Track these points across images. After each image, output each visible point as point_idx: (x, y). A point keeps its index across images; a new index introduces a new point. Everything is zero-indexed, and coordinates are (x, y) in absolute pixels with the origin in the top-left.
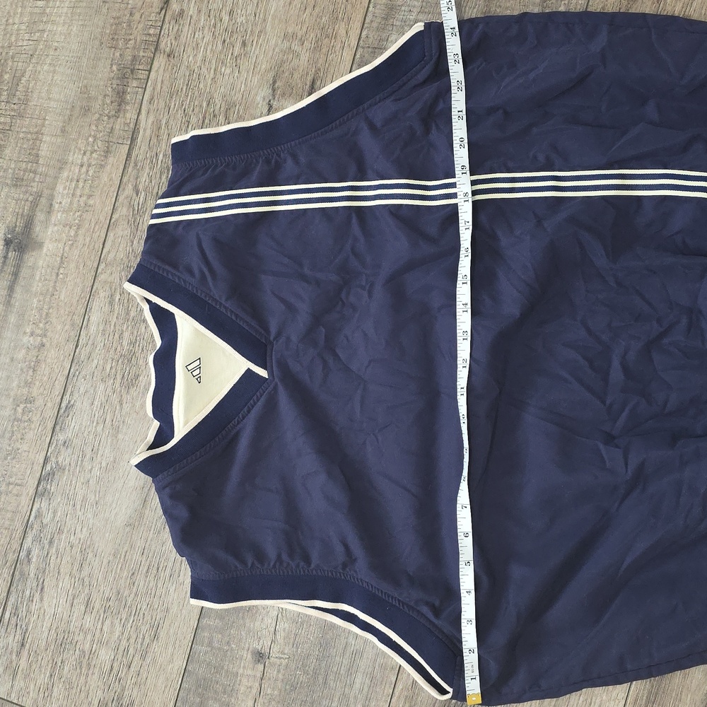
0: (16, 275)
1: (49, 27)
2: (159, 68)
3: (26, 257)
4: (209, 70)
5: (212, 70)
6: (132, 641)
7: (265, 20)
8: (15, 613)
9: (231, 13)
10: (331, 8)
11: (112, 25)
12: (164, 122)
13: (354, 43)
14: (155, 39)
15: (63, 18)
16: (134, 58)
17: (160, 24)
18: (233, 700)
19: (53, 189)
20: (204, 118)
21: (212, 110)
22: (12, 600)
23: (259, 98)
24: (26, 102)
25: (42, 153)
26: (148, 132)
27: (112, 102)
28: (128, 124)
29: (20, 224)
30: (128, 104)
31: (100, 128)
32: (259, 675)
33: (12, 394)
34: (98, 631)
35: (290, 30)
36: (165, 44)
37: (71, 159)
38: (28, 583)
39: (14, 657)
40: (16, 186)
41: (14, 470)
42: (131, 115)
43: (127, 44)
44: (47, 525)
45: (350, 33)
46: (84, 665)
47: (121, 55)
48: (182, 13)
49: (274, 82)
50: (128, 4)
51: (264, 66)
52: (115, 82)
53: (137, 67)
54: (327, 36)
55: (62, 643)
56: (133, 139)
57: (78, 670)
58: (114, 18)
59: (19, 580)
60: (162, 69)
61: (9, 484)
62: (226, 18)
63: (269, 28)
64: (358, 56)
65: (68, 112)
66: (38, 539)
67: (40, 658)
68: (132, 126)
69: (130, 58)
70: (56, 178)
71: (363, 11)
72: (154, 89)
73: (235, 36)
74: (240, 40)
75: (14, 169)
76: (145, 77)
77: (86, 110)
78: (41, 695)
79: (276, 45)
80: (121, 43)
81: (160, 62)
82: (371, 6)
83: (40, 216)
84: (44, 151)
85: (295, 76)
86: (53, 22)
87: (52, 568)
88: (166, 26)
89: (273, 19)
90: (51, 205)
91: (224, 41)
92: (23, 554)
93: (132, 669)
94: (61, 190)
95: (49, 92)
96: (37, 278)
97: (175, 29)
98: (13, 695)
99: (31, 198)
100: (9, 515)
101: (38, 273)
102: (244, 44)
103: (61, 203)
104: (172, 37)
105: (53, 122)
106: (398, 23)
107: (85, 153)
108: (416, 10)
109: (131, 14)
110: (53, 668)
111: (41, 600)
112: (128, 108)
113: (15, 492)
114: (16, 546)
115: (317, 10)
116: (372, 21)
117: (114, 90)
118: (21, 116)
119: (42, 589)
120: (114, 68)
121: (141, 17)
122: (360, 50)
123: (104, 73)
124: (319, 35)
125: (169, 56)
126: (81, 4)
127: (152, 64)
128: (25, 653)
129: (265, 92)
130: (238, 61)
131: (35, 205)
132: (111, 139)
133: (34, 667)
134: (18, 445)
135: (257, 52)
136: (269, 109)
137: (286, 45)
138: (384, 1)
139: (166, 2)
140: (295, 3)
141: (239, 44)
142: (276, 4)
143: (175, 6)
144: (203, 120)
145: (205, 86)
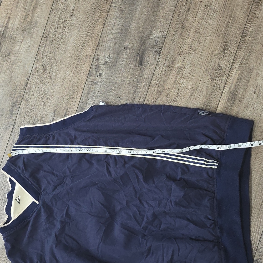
2: (23, 104)
4: (37, 106)
5: (38, 106)
7: (54, 92)
10: (73, 89)
11: (11, 90)
12: (23, 121)
13: (78, 101)
14: (23, 95)
16: (16, 101)
17: (24, 91)
20: (34, 121)
21: (37, 118)
23: (50, 116)
26: (18, 124)
27: (9, 114)
30: (13, 114)
31: (5, 121)
35: (61, 95)
36: (25, 97)
42: (14, 118)
43: (15, 96)
45: (78, 98)
47: (13, 99)
48: (31, 88)
49: (55, 111)
50: (16, 84)
51: (52, 106)
52: (10, 108)
53: (17, 103)
54: (71, 98)
56: (14, 126)
58: (12, 88)
60: (24, 105)
62: (43, 90)
63: (54, 94)
64: (79, 105)
68: (14, 121)
69: (15, 100)
71: (82, 91)
72: (21, 110)
73: (45, 96)
74: (46, 98)
76: (19, 107)
79: (56, 100)
80: (13, 95)
81: (23, 102)
82: (84, 90)
85: (61, 110)
88: (26, 92)
89: (56, 92)
91: (42, 97)
97: (28, 93)
102: (47, 98)
104: (27, 95)
106: (92, 96)
108: (97, 92)
109: (17, 87)
112: (13, 116)
115: (69, 90)
116: (84, 95)
117: (10, 110)
120: (11, 103)
121: (19, 88)
122: (80, 103)
123: (8, 105)
124: (69, 98)
125: (26, 101)
126: (3, 83)
127: (21, 103)
129: (52, 114)
130: (45, 104)
132: (8, 125)
135: (51, 102)
136: (53, 120)
137: (59, 100)
138: (88, 88)
139: (27, 84)
140: (63, 87)
141: (46, 99)
142: (57, 87)
143: (29, 86)
144: (34, 122)
145: (35, 111)
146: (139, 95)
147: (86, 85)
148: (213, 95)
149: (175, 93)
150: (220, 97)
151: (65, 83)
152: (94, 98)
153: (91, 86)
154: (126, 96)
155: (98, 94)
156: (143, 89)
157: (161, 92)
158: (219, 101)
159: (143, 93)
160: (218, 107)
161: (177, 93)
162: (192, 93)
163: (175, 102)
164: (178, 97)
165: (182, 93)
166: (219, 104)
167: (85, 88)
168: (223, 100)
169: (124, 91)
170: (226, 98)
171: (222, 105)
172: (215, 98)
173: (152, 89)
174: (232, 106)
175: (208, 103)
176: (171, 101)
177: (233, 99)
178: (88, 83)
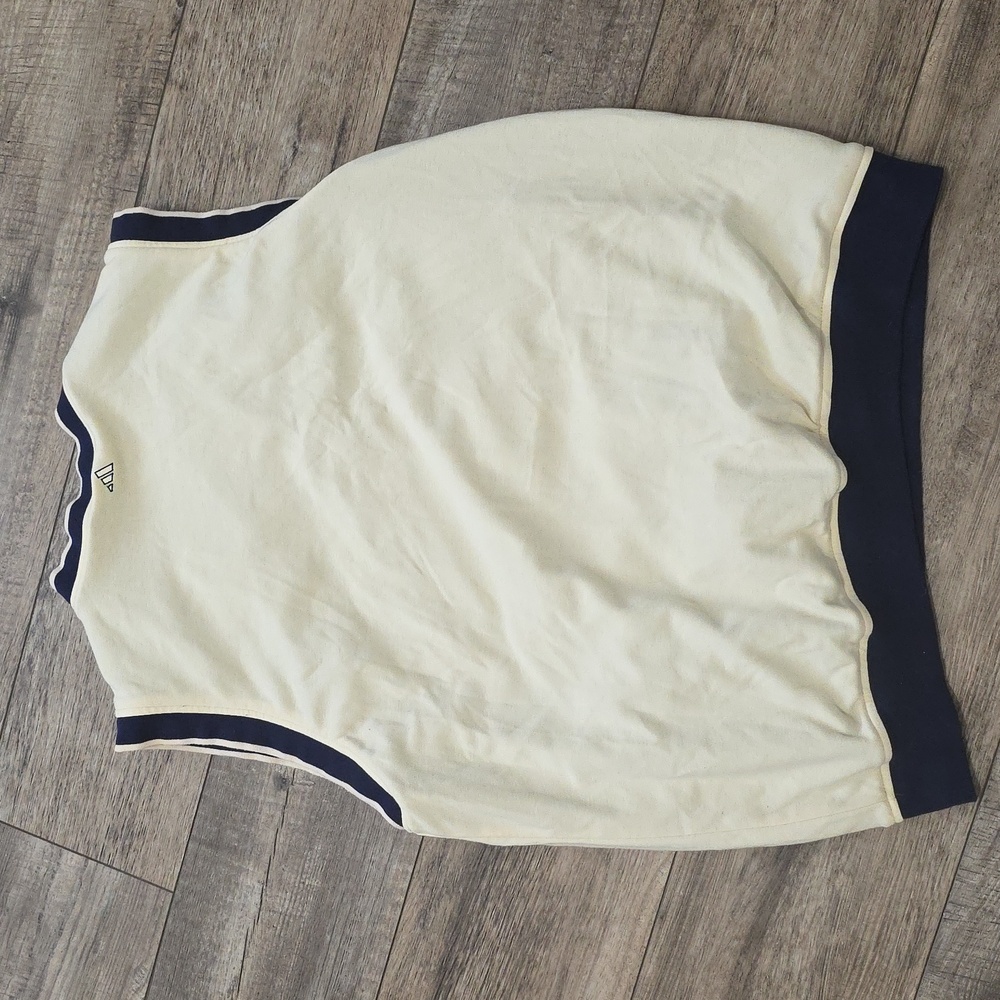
0: (12, 342)
1: (46, 51)
2: (170, 102)
3: (23, 322)
4: (226, 104)
5: (230, 106)
6: (144, 761)
7: (289, 47)
8: (16, 728)
9: (251, 36)
10: (364, 33)
12: (176, 166)
13: (390, 76)
14: (166, 67)
15: (62, 41)
16: (142, 89)
17: (171, 49)
18: (253, 830)
19: (53, 243)
20: (221, 163)
21: (230, 153)
22: (13, 712)
23: (282, 140)
24: (21, 139)
25: (40, 201)
26: (158, 178)
27: (117, 141)
28: (136, 168)
29: (17, 283)
30: (135, 143)
31: (105, 172)
32: (282, 803)
33: (10, 480)
34: (107, 750)
35: (318, 59)
36: (177, 73)
37: (72, 208)
38: (30, 696)
39: (16, 776)
40: (10, 238)
41: (14, 567)
42: (138, 157)
43: (133, 73)
44: (49, 630)
45: (387, 63)
46: (92, 789)
47: (127, 86)
48: (195, 37)
49: (300, 122)
50: (134, 24)
51: (288, 102)
52: (120, 117)
53: (145, 100)
54: (360, 67)
55: (68, 762)
56: (141, 186)
57: (85, 794)
58: (120, 42)
59: (20, 691)
60: (173, 103)
61: (8, 582)
62: (246, 44)
63: (294, 56)
64: (394, 91)
65: (68, 152)
66: (39, 645)
67: (44, 779)
68: (140, 170)
69: (138, 90)
70: (56, 230)
71: (400, 38)
72: (164, 127)
73: (256, 66)
74: (261, 71)
75: (9, 219)
76: (155, 112)
77: (89, 150)
78: (46, 819)
79: (302, 77)
80: (127, 71)
81: (171, 94)
82: (410, 31)
83: (38, 275)
84: (43, 198)
85: (325, 113)
86: (51, 46)
87: (55, 680)
88: (178, 52)
89: (300, 44)
90: (51, 261)
91: (244, 71)
92: (24, 663)
93: (144, 793)
94: (62, 244)
95: (46, 128)
96: (36, 347)
97: (188, 57)
98: (15, 819)
99: (28, 254)
100: (8, 618)
101: (37, 341)
102: (266, 74)
103: (61, 260)
104: (185, 65)
105: (52, 164)
106: (441, 53)
107: (87, 202)
108: (460, 38)
109: (139, 37)
110: (58, 791)
111: (45, 713)
112: (135, 149)
113: (14, 592)
114: (16, 653)
115: (348, 35)
116: (410, 50)
117: (119, 126)
118: (16, 157)
119: (45, 702)
120: (120, 101)
121: (150, 41)
122: (397, 84)
123: (108, 106)
124: (350, 66)
125: (181, 87)
126: (82, 24)
127: (162, 96)
128: (27, 774)
129: (290, 132)
130: (260, 95)
131: (33, 261)
132: (117, 186)
133: (37, 788)
134: (16, 539)
135: (281, 85)
136: (294, 154)
137: (314, 76)
138: (424, 26)
139: (178, 23)
140: (324, 26)
141: (260, 75)
142: (302, 27)
143: (188, 28)
144: (220, 165)
145: (222, 124)
146: (626, 38)
147: (415, 12)
148: (904, 21)
149: (764, 23)
150: (930, 29)
151: (331, 11)
152: (450, 60)
153: (438, 17)
154: (573, 43)
155: (466, 46)
156: (640, 14)
157: (710, 24)
158: (929, 42)
159: (640, 30)
160: (925, 64)
161: (772, 23)
162: (825, 19)
163: (763, 58)
164: (776, 37)
165: (791, 19)
166: (929, 55)
167: (412, 23)
168: (941, 38)
169: (566, 26)
170: (951, 28)
171: (940, 57)
172: (912, 32)
173: (676, 13)
174: (975, 56)
175: (886, 54)
176: (749, 54)
177: (978, 34)
178: (423, 6)
